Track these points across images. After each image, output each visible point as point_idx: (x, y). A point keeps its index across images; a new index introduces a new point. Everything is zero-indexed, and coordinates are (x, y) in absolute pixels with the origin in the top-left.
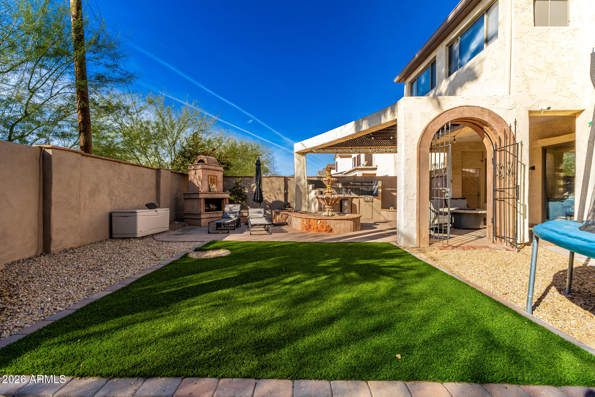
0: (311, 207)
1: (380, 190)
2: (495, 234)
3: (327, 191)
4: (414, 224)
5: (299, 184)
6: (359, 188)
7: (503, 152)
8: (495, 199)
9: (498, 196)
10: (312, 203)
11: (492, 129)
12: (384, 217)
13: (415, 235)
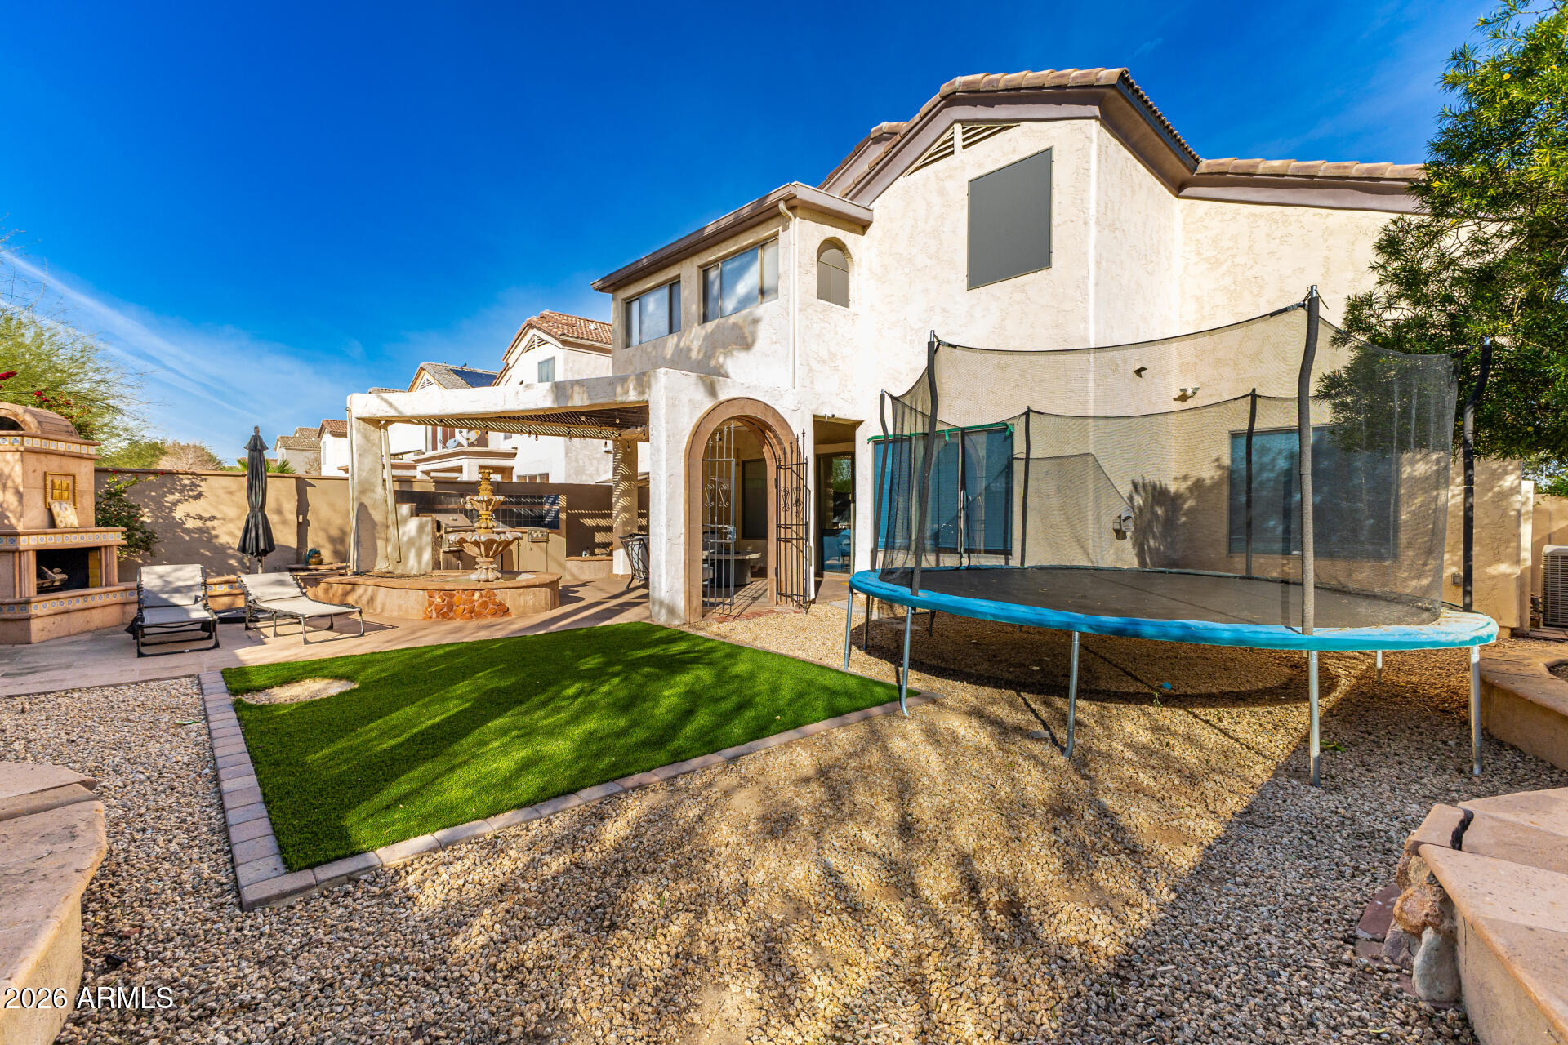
0: (407, 558)
1: (563, 516)
2: (779, 593)
3: (483, 525)
4: (680, 584)
5: (367, 501)
6: (511, 510)
7: (789, 471)
8: (779, 540)
9: (783, 536)
10: (408, 550)
11: (776, 437)
12: (573, 575)
13: (681, 603)
